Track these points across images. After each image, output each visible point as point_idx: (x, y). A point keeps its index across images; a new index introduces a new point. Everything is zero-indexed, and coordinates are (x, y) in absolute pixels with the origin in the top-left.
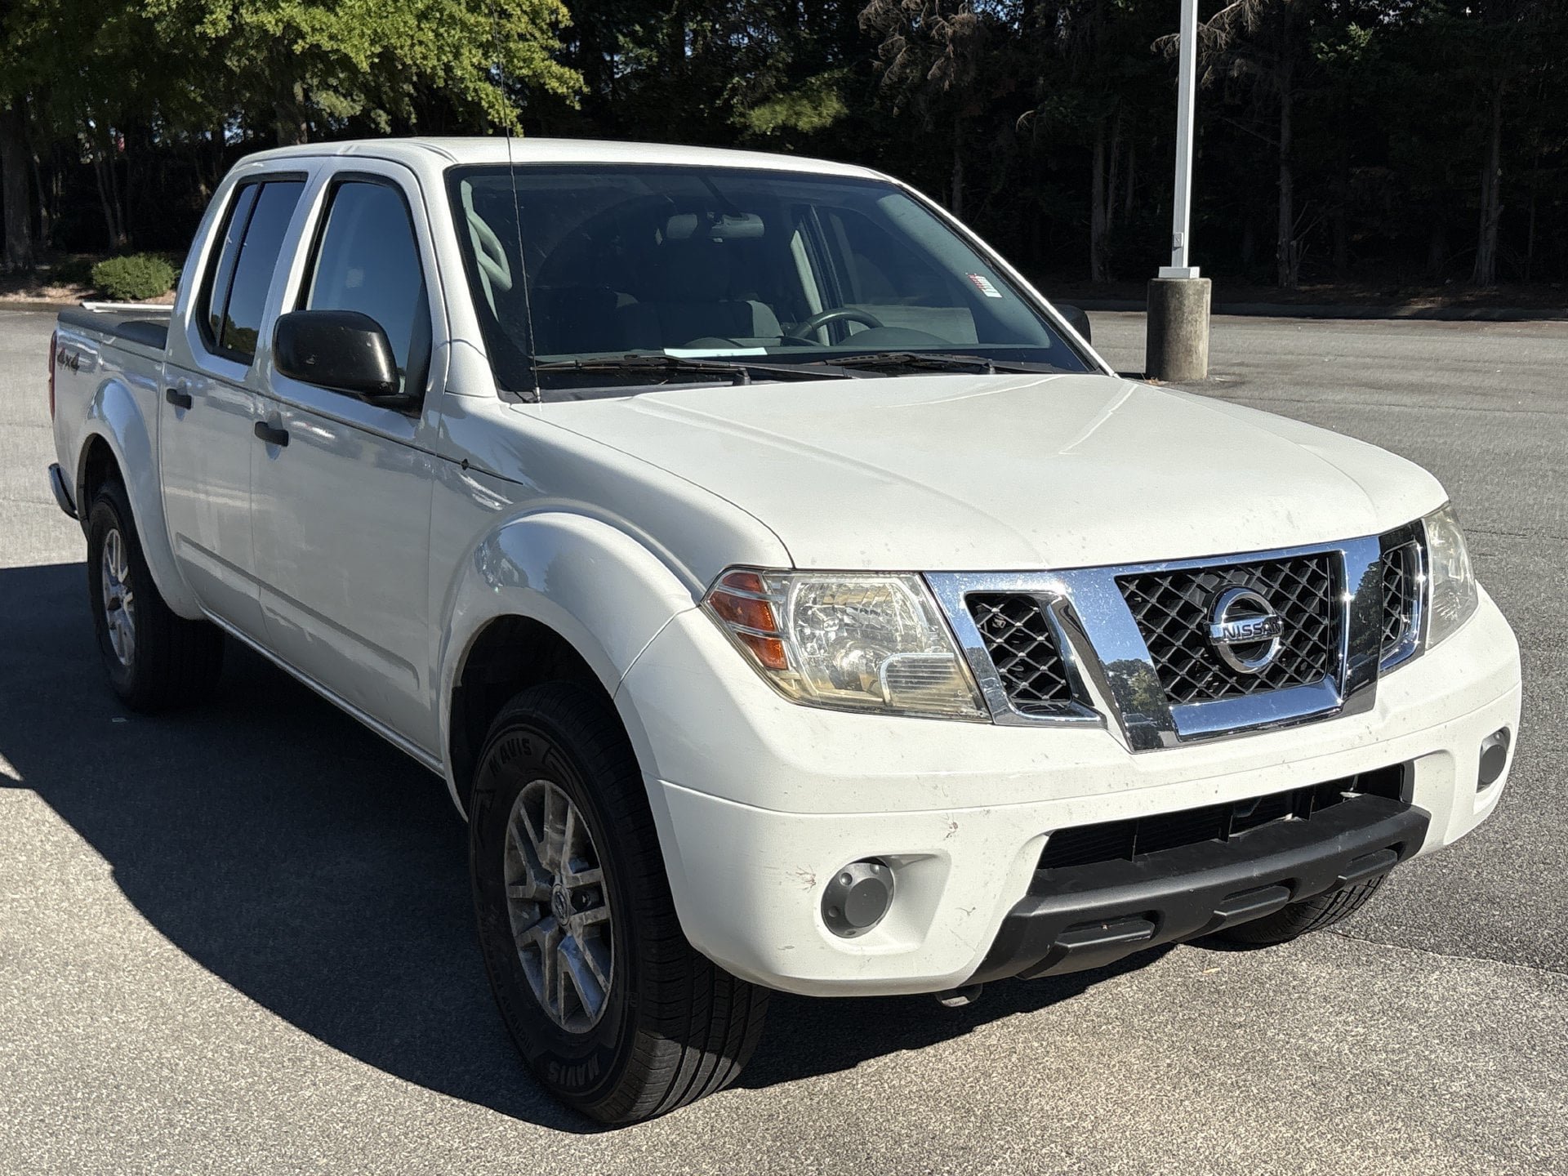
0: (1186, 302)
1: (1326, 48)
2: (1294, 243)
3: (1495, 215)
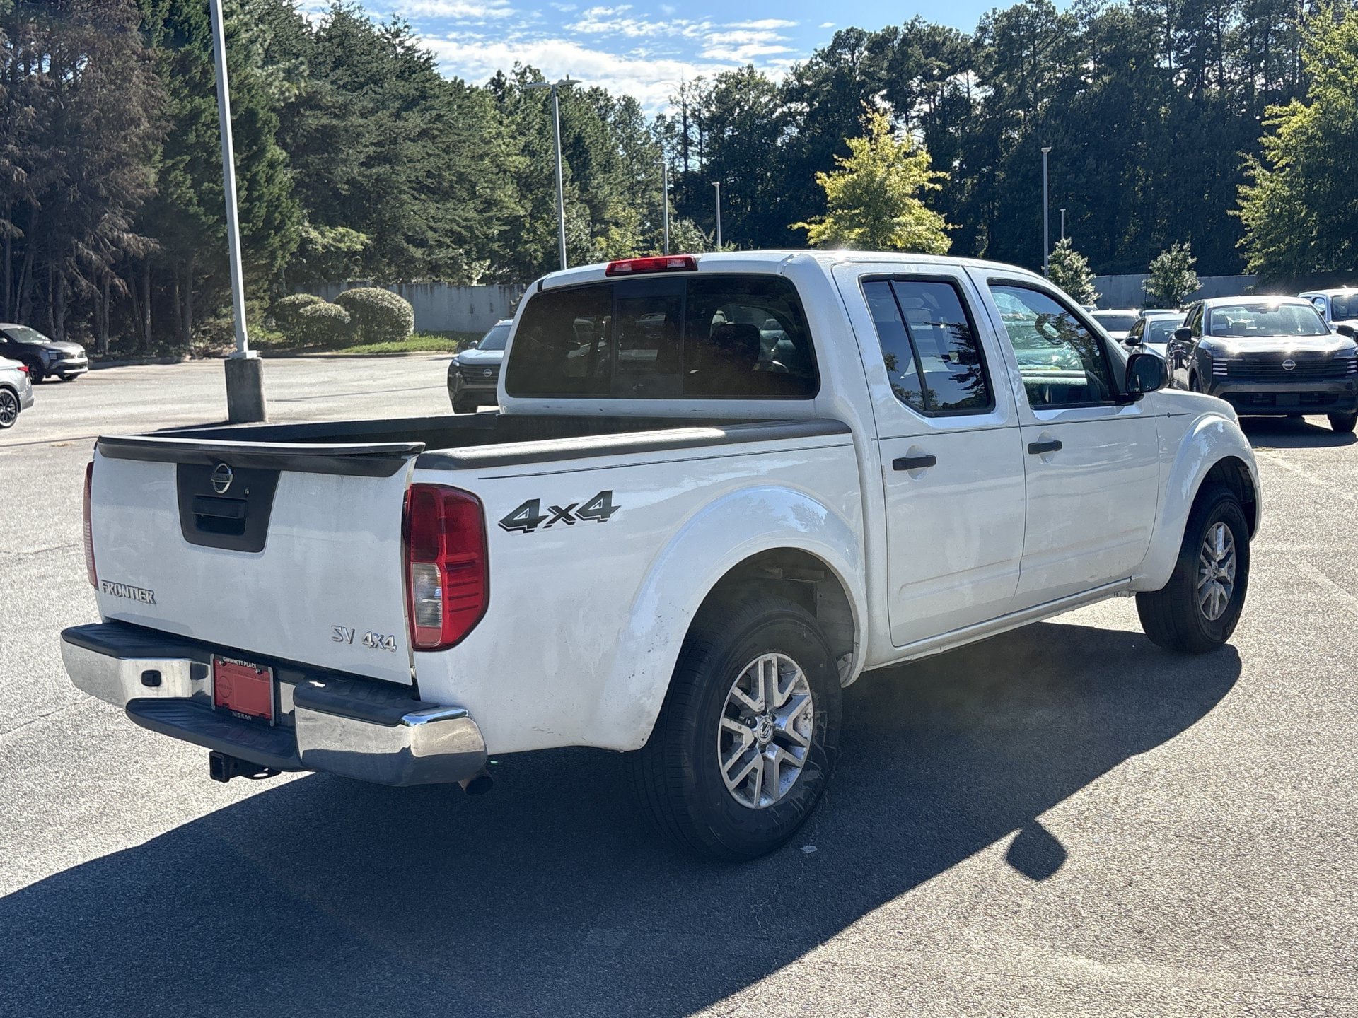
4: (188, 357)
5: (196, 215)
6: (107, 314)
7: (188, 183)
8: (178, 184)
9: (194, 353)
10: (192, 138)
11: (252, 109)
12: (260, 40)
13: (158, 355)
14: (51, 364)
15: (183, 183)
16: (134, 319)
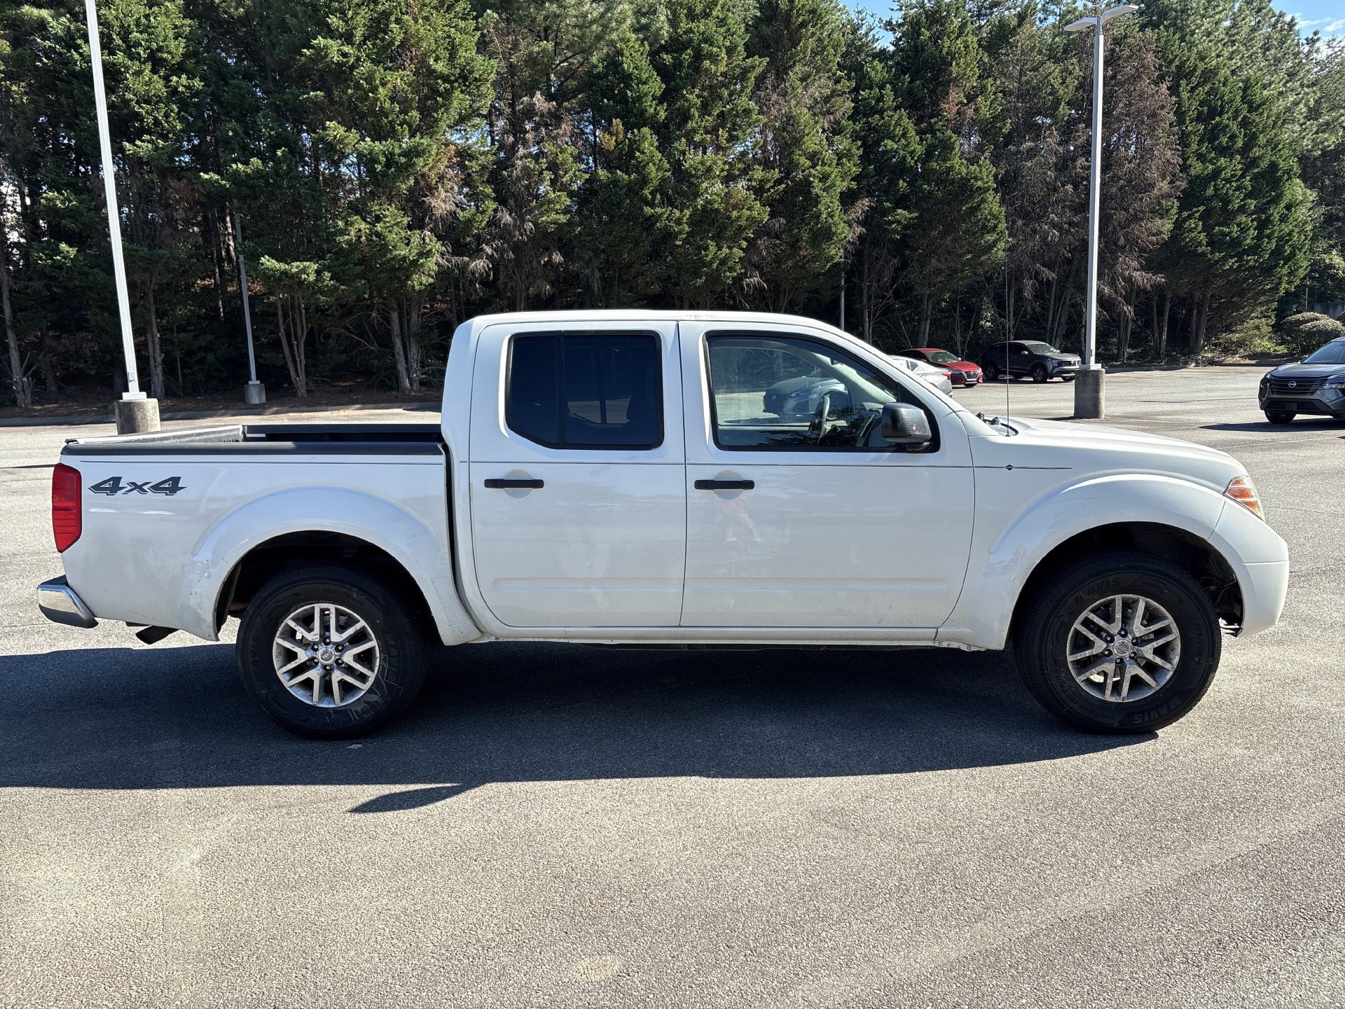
0: (148, 414)
1: (44, 257)
2: (25, 379)
3: (159, 360)
4: (1193, 364)
5: (1204, 254)
6: (1129, 332)
7: (1200, 228)
8: (1191, 230)
9: (1200, 362)
10: (1210, 191)
11: (1274, 162)
12: (1303, 101)
13: (1166, 363)
14: (1052, 370)
15: (1195, 228)
16: (1153, 335)
